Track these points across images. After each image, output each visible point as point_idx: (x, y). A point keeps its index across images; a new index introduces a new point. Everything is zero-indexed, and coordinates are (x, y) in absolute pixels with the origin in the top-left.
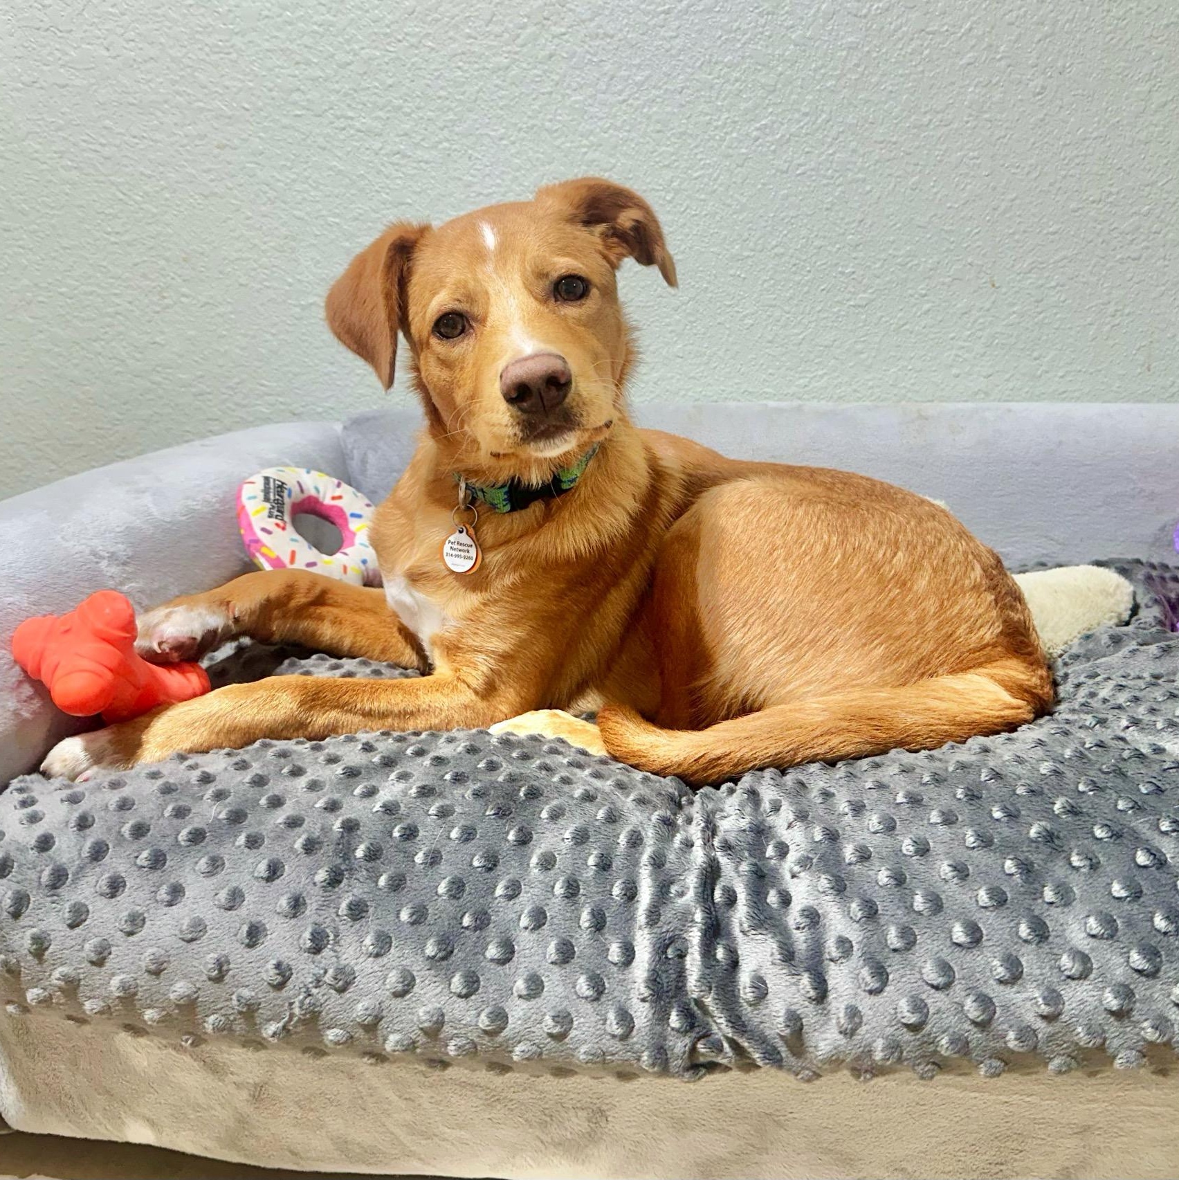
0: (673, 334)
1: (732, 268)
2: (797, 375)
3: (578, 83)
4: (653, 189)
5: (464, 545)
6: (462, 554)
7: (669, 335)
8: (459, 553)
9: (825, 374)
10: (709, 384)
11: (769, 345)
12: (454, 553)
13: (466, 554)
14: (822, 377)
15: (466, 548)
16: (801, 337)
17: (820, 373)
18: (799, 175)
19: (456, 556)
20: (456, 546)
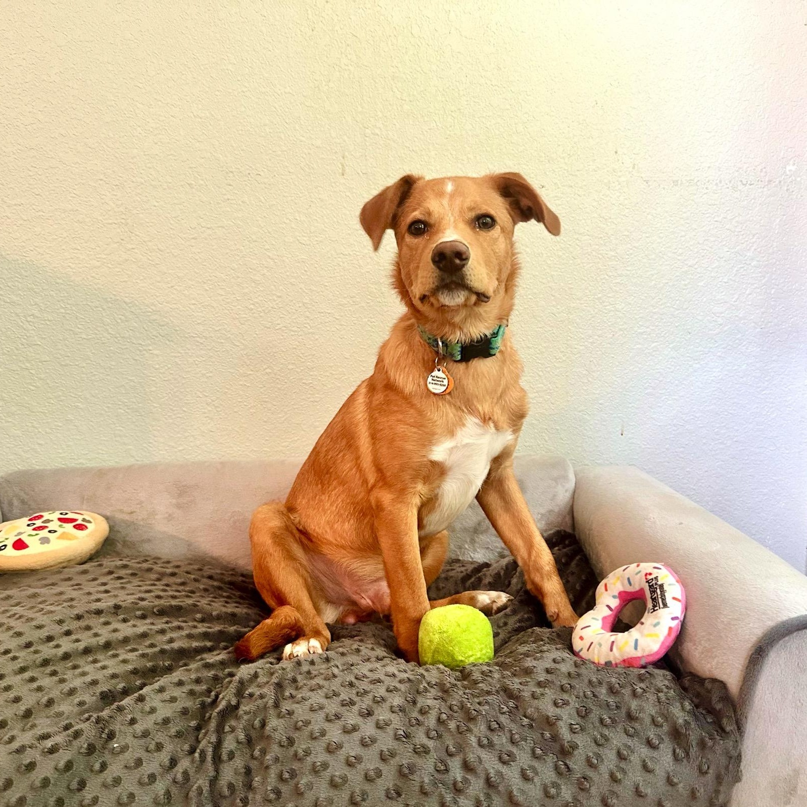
0: (208, 418)
1: (241, 380)
2: (282, 441)
3: (143, 276)
4: (192, 336)
5: (440, 378)
6: (439, 383)
7: (205, 419)
8: (437, 382)
9: (298, 439)
10: (230, 447)
11: (265, 423)
12: (434, 382)
13: (442, 383)
14: (296, 441)
15: (441, 380)
16: (283, 419)
17: (296, 439)
18: (278, 329)
19: (435, 384)
20: (435, 379)
